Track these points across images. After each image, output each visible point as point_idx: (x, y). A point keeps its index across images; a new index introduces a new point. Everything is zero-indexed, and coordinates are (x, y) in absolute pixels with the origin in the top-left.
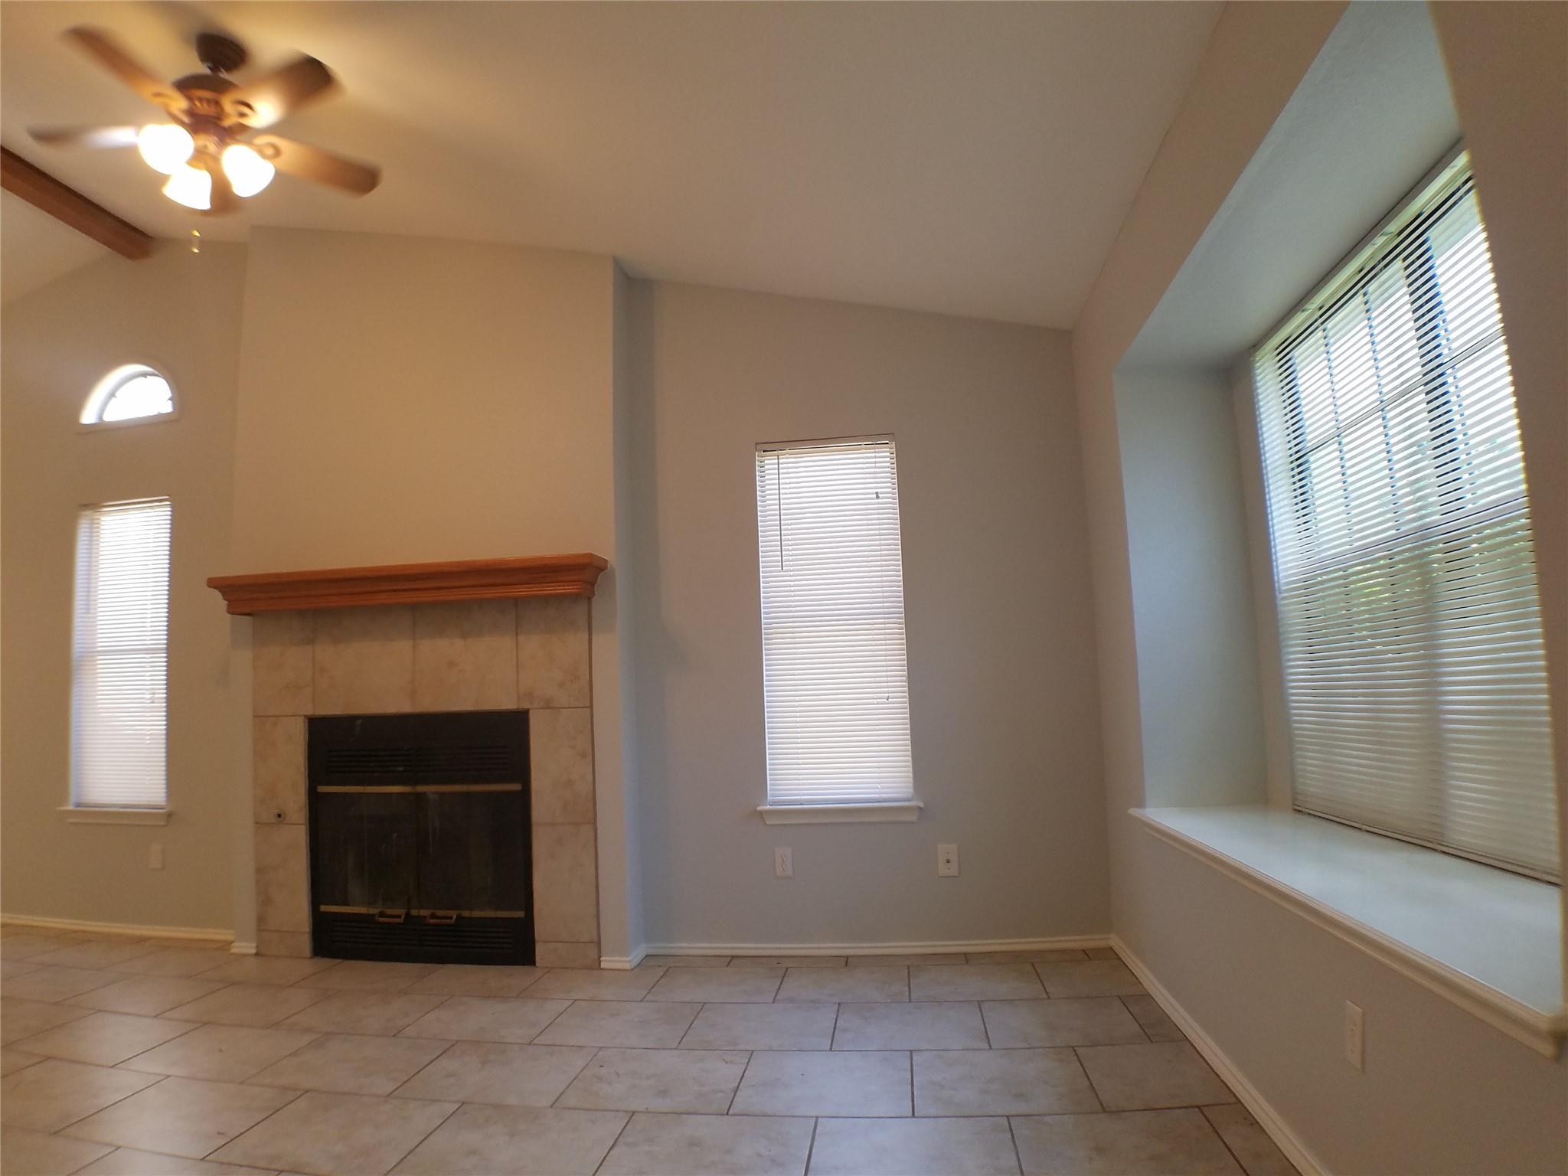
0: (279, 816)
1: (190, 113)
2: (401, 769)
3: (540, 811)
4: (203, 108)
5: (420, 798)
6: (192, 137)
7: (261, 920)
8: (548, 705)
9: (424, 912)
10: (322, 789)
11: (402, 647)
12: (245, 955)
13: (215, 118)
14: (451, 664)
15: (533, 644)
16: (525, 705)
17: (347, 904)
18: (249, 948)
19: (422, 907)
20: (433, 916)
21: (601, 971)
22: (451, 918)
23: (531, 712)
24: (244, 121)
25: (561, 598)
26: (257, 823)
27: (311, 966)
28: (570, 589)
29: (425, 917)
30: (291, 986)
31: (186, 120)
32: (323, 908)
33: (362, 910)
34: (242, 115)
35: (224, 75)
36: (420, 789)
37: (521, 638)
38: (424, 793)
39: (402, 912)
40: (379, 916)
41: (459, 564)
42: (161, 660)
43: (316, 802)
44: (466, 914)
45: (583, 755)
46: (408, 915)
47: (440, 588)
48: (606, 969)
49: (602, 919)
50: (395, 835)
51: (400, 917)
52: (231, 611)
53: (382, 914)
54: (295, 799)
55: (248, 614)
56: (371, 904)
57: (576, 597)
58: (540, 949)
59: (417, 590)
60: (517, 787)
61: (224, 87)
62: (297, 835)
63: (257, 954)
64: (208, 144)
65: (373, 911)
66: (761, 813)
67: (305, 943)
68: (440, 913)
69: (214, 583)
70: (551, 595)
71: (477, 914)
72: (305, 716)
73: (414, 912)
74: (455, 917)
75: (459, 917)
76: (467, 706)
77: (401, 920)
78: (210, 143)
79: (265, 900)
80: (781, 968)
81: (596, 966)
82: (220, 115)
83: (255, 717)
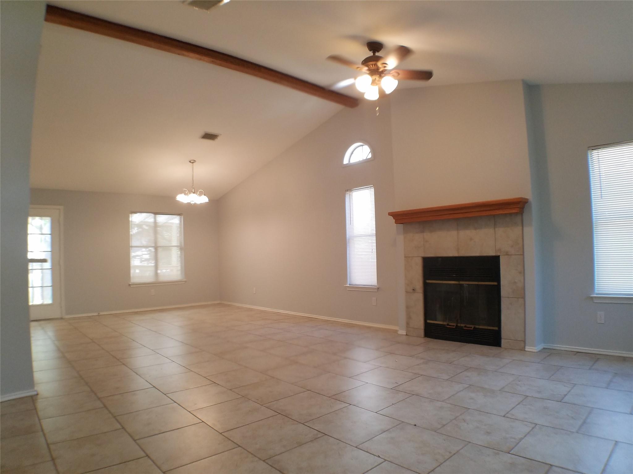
0: (413, 290)
1: (369, 70)
2: (455, 275)
3: (503, 293)
4: (372, 67)
5: (461, 285)
6: (371, 77)
7: (408, 324)
8: (507, 254)
9: (462, 325)
10: (428, 281)
11: (454, 233)
12: (403, 335)
13: (377, 69)
14: (471, 239)
15: (500, 231)
16: (499, 254)
17: (436, 320)
18: (404, 332)
19: (461, 323)
20: (465, 327)
21: (525, 352)
22: (472, 328)
23: (500, 256)
24: (386, 68)
25: (511, 214)
26: (406, 292)
27: (422, 340)
28: (514, 211)
29: (463, 327)
30: (417, 345)
31: (368, 72)
32: (428, 321)
33: (441, 323)
34: (385, 67)
35: (377, 54)
36: (461, 283)
37: (496, 229)
38: (463, 284)
39: (455, 324)
40: (447, 325)
41: (473, 203)
42: (374, 239)
43: (426, 286)
44: (477, 327)
45: (520, 273)
46: (457, 325)
47: (466, 212)
48: (527, 351)
49: (527, 333)
50: (453, 298)
51: (454, 326)
52: (396, 223)
53: (448, 325)
54: (419, 285)
55: (402, 224)
56: (444, 321)
57: (516, 214)
58: (503, 341)
59: (458, 213)
60: (496, 283)
61: (378, 59)
62: (419, 297)
63: (407, 335)
64: (376, 77)
65: (445, 323)
66: (592, 298)
67: (422, 333)
68: (468, 326)
69: (391, 214)
70: (507, 213)
71: (481, 327)
72: (422, 257)
73: (459, 325)
74: (473, 327)
75: (474, 328)
76: (477, 254)
77: (454, 327)
78: (377, 77)
79: (409, 317)
80: (595, 358)
81: (523, 349)
82: (378, 69)
83: (405, 257)
